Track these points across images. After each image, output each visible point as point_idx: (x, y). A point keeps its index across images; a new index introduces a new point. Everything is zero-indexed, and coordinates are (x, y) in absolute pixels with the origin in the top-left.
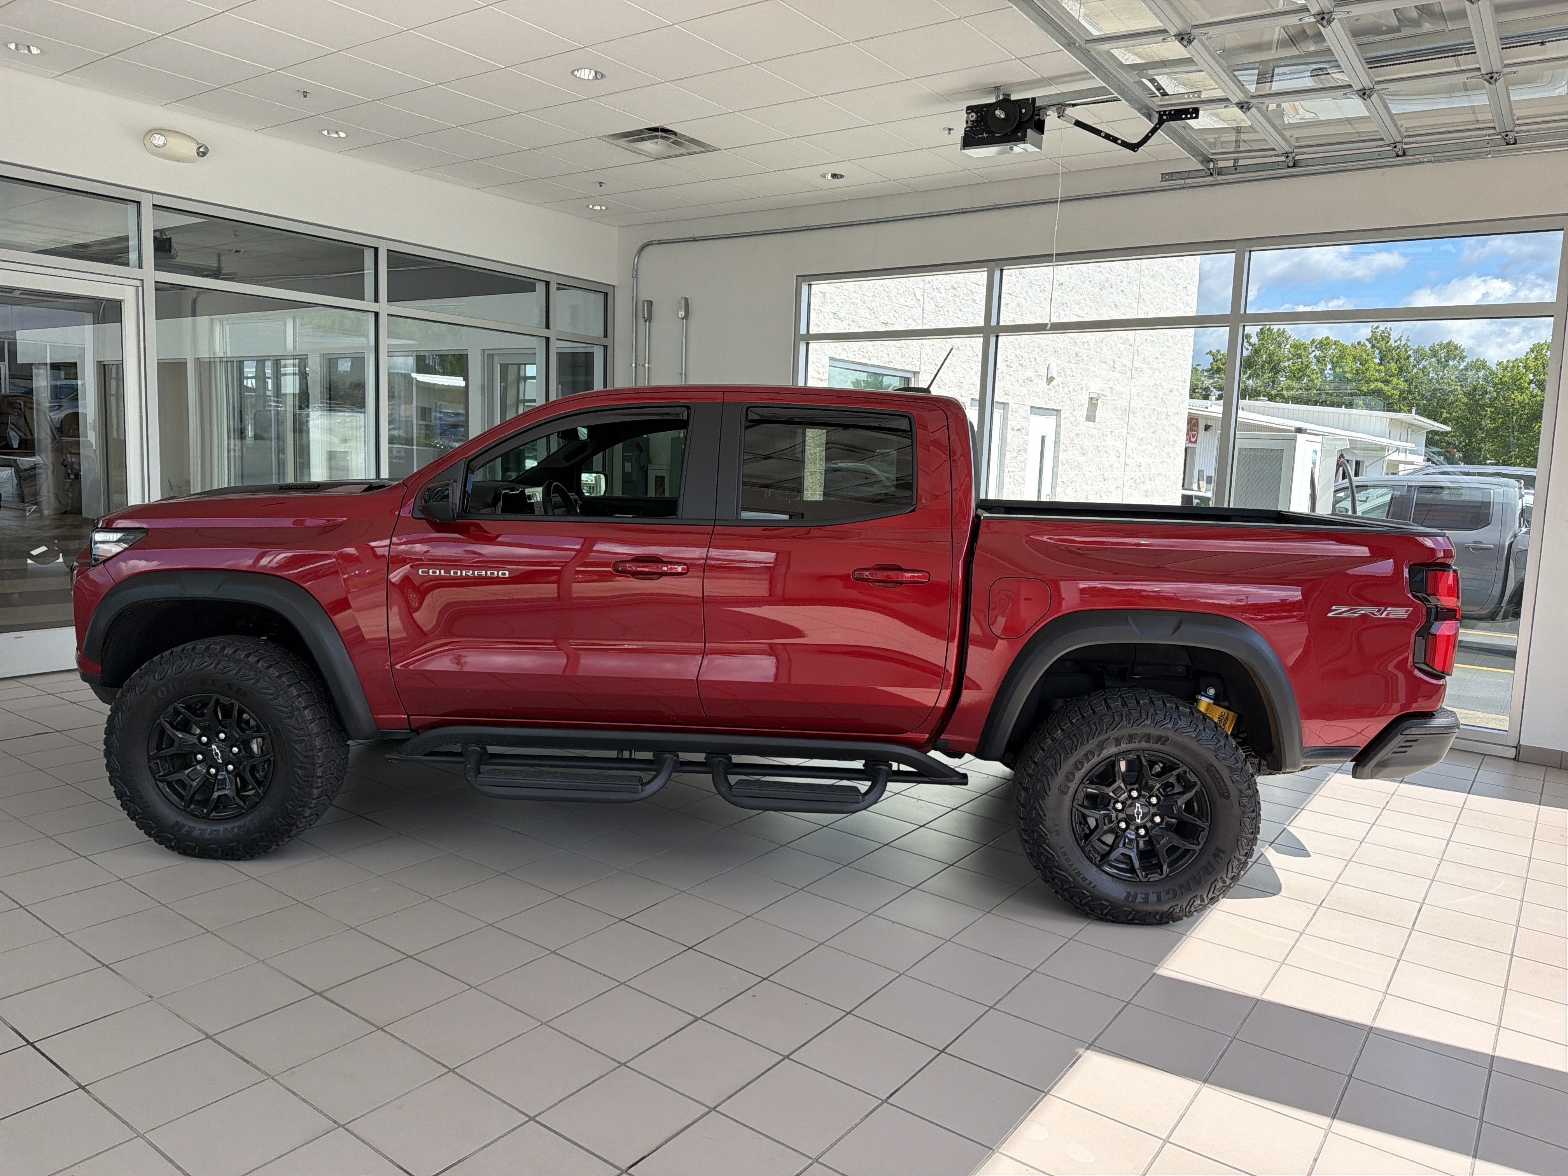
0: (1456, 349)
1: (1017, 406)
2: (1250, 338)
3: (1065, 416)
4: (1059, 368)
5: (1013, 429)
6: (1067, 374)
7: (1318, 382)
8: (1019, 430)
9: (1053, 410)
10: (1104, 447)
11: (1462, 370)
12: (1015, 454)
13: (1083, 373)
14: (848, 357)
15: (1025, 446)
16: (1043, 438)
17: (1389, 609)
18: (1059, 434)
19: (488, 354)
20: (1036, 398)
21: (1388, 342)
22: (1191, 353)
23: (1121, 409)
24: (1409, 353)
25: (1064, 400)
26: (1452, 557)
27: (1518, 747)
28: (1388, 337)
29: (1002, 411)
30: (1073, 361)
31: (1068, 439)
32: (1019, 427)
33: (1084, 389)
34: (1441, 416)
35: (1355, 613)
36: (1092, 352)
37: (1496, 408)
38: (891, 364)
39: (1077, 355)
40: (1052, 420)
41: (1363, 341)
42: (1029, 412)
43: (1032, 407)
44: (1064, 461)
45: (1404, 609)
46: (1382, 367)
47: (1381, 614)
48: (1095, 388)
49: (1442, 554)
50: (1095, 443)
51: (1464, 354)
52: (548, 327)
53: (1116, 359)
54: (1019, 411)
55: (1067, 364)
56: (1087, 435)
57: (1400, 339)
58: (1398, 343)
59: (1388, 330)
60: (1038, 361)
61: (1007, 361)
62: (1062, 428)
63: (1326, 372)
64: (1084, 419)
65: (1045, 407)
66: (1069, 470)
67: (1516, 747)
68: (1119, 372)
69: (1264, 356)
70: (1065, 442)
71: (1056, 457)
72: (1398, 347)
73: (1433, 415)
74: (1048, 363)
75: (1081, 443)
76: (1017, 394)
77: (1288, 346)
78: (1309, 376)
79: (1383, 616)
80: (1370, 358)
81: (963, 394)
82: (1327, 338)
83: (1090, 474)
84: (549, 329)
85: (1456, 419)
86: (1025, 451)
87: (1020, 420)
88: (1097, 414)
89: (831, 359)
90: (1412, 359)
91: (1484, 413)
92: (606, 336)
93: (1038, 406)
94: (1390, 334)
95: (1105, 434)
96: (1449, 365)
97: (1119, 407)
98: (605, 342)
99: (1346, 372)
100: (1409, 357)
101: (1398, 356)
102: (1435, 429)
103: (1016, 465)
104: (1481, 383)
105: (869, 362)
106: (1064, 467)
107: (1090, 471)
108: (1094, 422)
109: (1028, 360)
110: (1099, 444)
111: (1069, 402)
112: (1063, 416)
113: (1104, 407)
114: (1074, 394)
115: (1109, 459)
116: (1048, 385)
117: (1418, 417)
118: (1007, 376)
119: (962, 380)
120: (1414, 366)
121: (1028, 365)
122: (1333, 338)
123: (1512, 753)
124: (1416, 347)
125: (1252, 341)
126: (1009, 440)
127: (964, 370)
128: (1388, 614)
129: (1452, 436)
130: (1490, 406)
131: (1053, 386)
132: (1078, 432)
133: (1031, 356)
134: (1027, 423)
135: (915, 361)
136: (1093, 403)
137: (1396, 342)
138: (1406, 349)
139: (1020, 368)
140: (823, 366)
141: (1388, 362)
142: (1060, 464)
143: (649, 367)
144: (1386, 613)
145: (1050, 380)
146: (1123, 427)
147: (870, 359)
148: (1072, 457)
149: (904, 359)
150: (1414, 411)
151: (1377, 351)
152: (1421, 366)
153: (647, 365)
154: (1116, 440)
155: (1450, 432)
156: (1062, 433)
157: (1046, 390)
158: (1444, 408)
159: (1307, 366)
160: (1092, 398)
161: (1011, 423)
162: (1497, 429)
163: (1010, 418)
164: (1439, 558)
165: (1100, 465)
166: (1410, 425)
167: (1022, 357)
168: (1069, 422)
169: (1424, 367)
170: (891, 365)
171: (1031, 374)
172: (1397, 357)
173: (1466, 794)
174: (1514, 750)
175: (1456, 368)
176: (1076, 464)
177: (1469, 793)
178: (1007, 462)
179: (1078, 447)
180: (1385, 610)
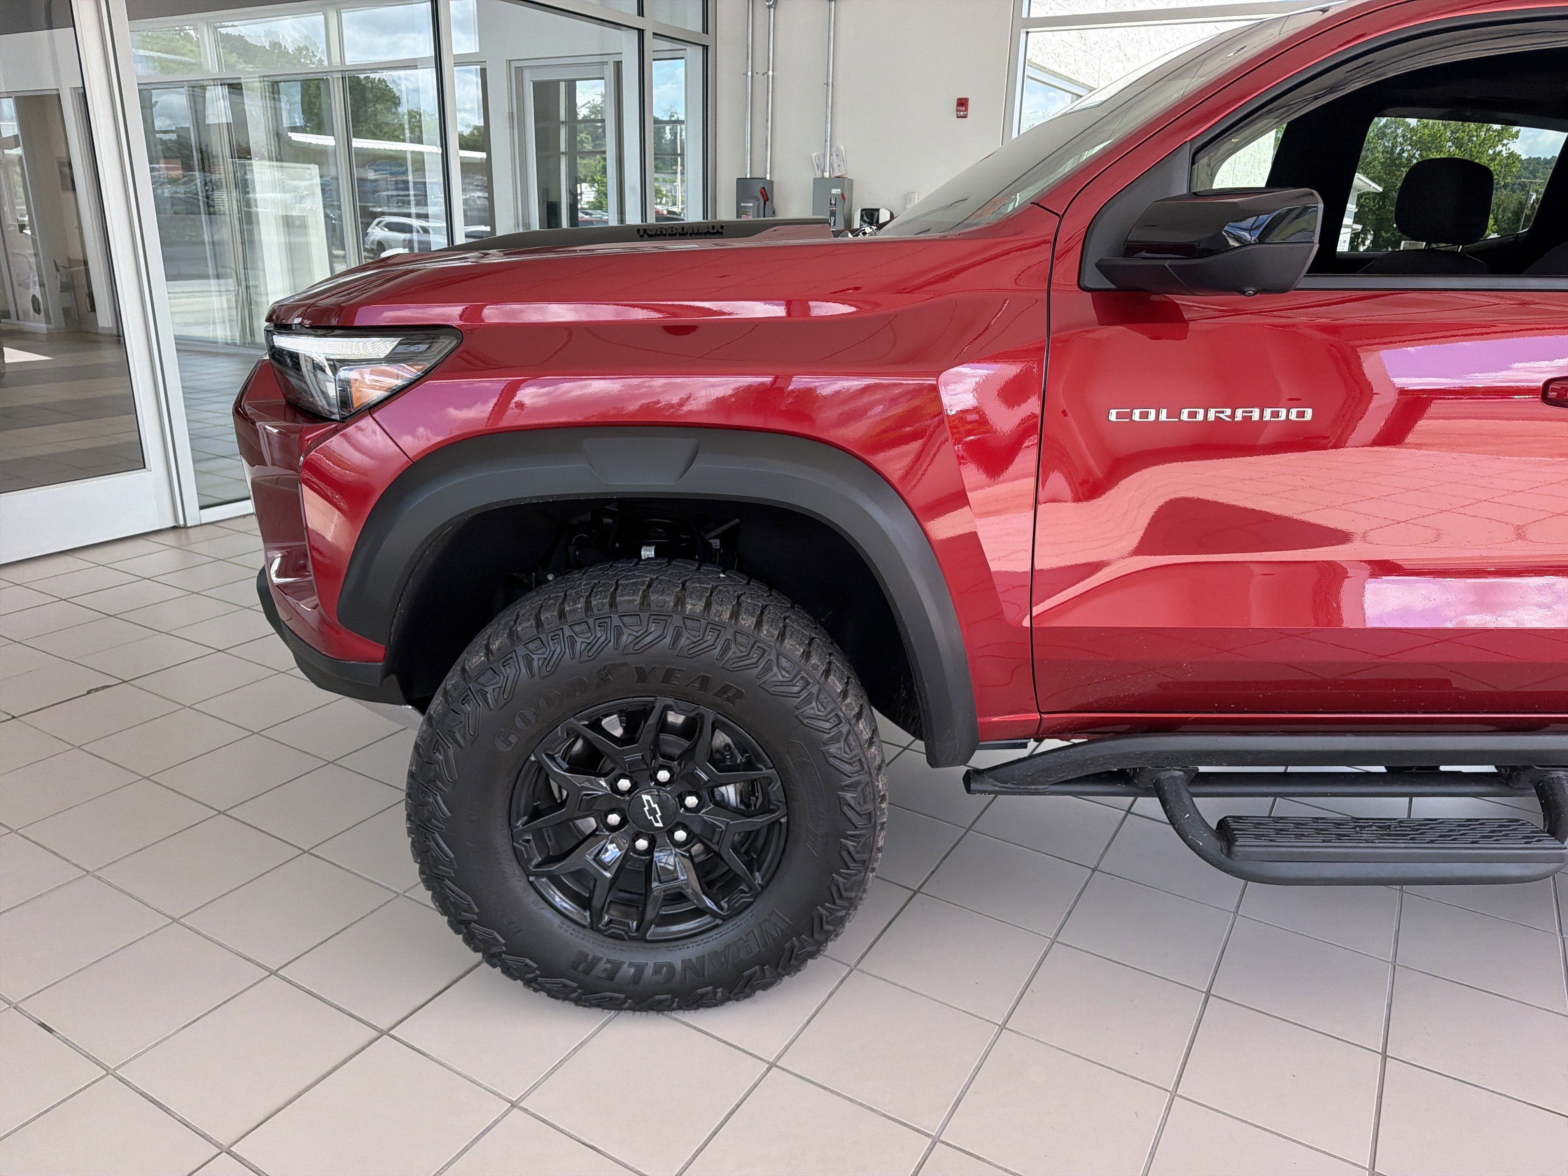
19: (516, 68)
52: (641, 12)
84: (643, 16)
92: (705, 30)
98: (705, 40)
143: (773, 76)
153: (770, 73)
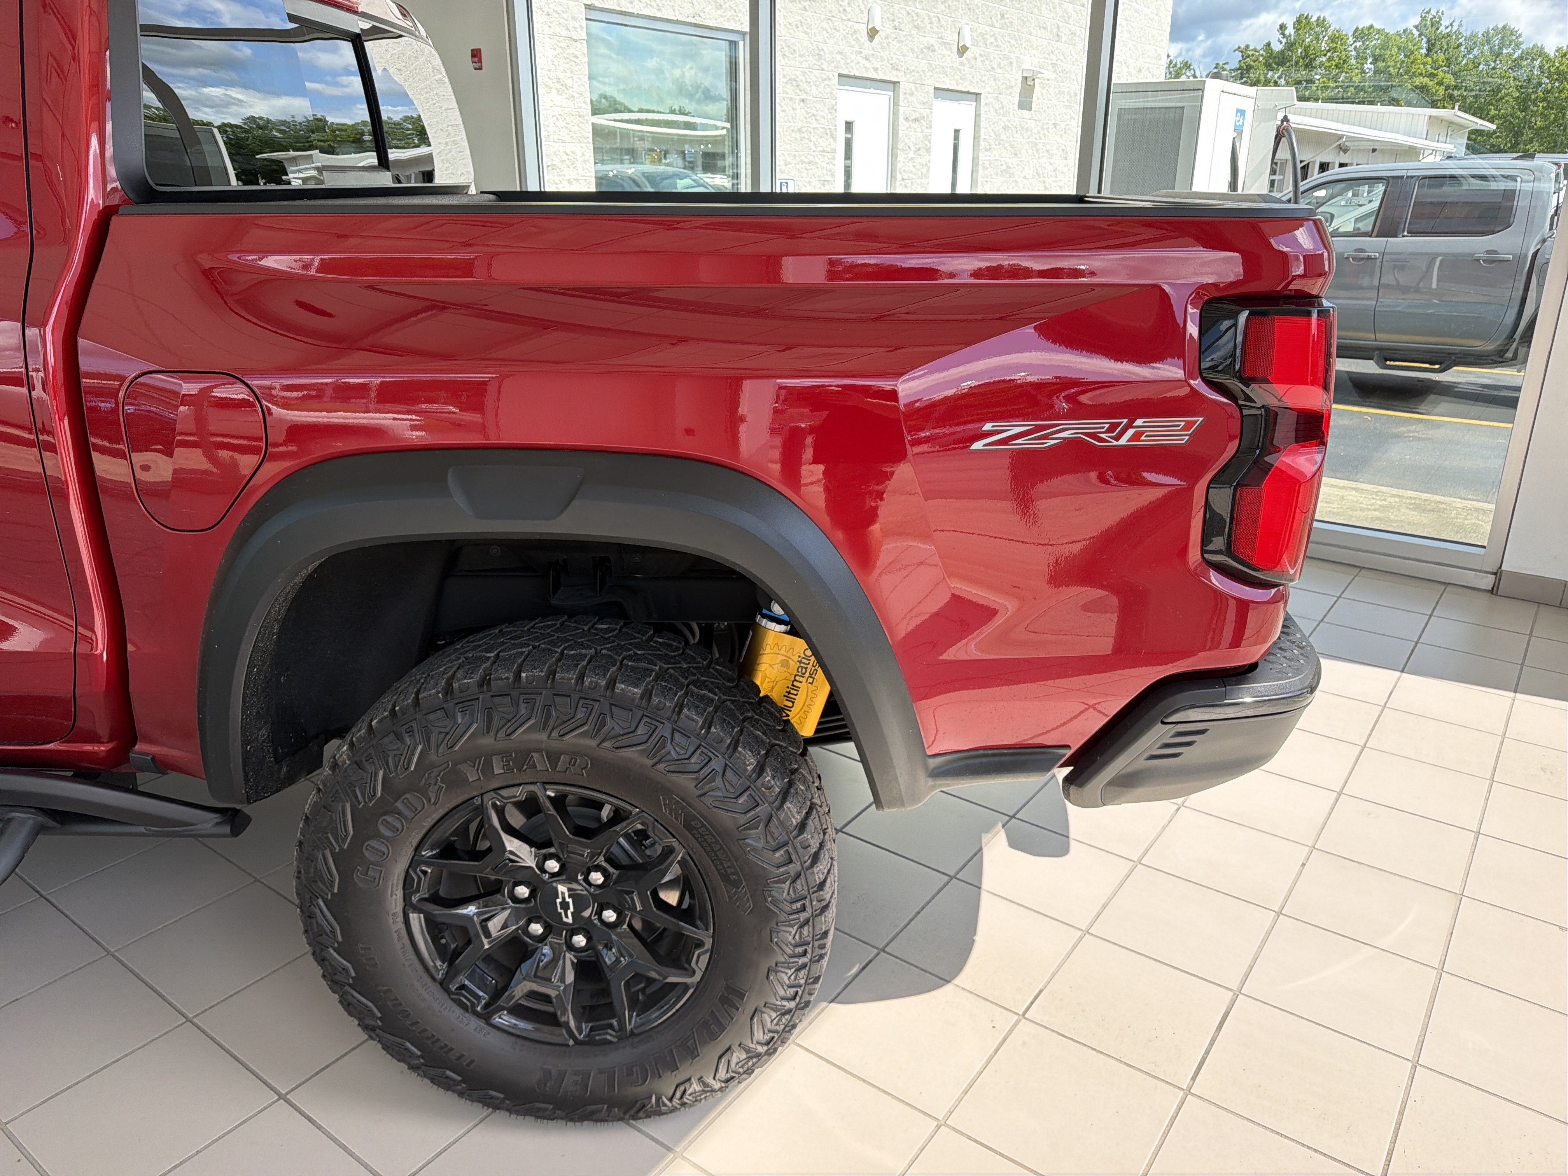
0: (1512, 34)
1: (912, 86)
2: (1286, 28)
3: (987, 101)
4: (975, 34)
5: (907, 119)
6: (988, 42)
7: (1357, 79)
8: (916, 120)
9: (968, 93)
10: (1045, 145)
11: (1515, 60)
12: (911, 155)
13: (1013, 42)
14: (619, 5)
15: (927, 142)
16: (957, 132)
17: (1139, 422)
18: (979, 126)
20: (941, 76)
21: (1438, 29)
22: (1169, 20)
23: (1069, 93)
24: (1460, 41)
25: (985, 78)
26: (1322, 274)
27: (1498, 573)
28: (1438, 22)
29: (891, 93)
30: (997, 25)
31: (992, 134)
32: (917, 115)
33: (1015, 65)
34: (1488, 114)
35: (1046, 437)
36: (1025, 13)
37: (1549, 103)
38: (698, 18)
39: (1003, 16)
40: (967, 109)
41: (1410, 27)
42: (932, 95)
43: (935, 88)
44: (987, 163)
45: (1181, 422)
46: (1429, 59)
47: (1117, 438)
48: (1029, 63)
49: (1300, 270)
50: (1031, 140)
51: (1521, 40)
53: (1061, 24)
54: (916, 93)
55: (988, 28)
56: (1019, 128)
57: (1451, 24)
58: (1449, 29)
59: (1440, 14)
60: (943, 22)
61: (893, 21)
62: (983, 119)
63: (1366, 66)
64: (1016, 107)
65: (956, 88)
66: (994, 176)
67: (1495, 574)
68: (1065, 43)
69: (1300, 50)
70: (987, 137)
71: (975, 159)
72: (1448, 35)
73: (1479, 112)
74: (958, 25)
75: (1011, 139)
76: (913, 68)
77: (1326, 38)
78: (1346, 73)
79: (1123, 441)
80: (1416, 47)
81: (825, 66)
82: (1371, 27)
83: (1025, 181)
85: (1504, 117)
86: (928, 150)
87: (918, 106)
88: (1034, 99)
89: (588, 7)
90: (1462, 48)
91: (1535, 109)
93: (946, 87)
94: (1440, 20)
95: (1046, 126)
96: (1502, 53)
97: (1066, 90)
99: (1389, 67)
100: (1460, 45)
101: (1448, 44)
102: (1478, 127)
103: (914, 170)
104: (1536, 73)
105: (658, 15)
106: (986, 172)
107: (1025, 178)
108: (1030, 110)
109: (927, 21)
110: (1038, 141)
111: (992, 82)
112: (983, 102)
113: (1044, 91)
114: (1000, 71)
115: (1052, 161)
116: (961, 57)
117: (1461, 114)
118: (895, 43)
119: (822, 46)
120: (1464, 56)
121: (928, 28)
122: (1376, 26)
123: (1487, 582)
124: (1469, 34)
125: (1287, 32)
126: (901, 134)
127: (824, 32)
128: (1136, 437)
129: (1498, 137)
130: (1544, 99)
131: (967, 60)
132: (1007, 123)
133: (931, 14)
134: (928, 111)
135: (740, 15)
136: (1028, 85)
137: (1446, 28)
138: (1457, 36)
139: (914, 32)
140: (574, 19)
141: (1436, 52)
142: (980, 168)
144: (1130, 432)
145: (962, 50)
146: (1072, 118)
147: (659, 10)
148: (998, 157)
149: (719, 12)
150: (1457, 107)
151: (1425, 40)
152: (1471, 56)
154: (1061, 136)
155: (1495, 132)
156: (982, 124)
157: (956, 65)
158: (1492, 104)
159: (1344, 62)
160: (1026, 78)
161: (904, 110)
162: (1546, 128)
163: (901, 103)
164: (1295, 278)
165: (1039, 169)
166: (1451, 123)
167: (917, 15)
168: (992, 110)
169: (1475, 57)
170: (698, 20)
171: (932, 41)
172: (1446, 47)
173: (1399, 673)
174: (1494, 576)
175: (1510, 55)
176: (1004, 167)
177: (1402, 671)
178: (899, 165)
179: (1007, 145)
180: (1129, 426)
